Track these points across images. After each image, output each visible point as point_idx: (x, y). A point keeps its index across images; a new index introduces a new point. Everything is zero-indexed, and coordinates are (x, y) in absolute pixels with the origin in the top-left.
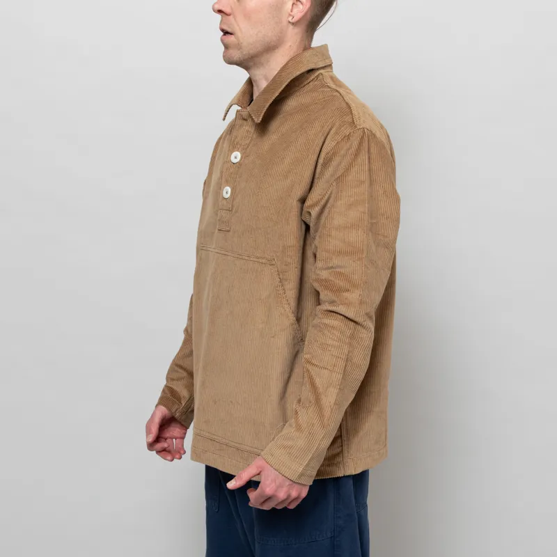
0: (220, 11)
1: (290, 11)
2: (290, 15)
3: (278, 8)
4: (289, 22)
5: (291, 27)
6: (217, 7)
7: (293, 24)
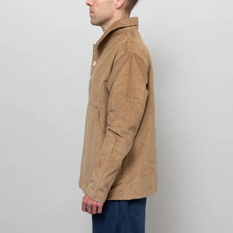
0: (88, 4)
1: (116, 3)
2: (116, 5)
3: (110, 3)
4: (116, 8)
5: (117, 10)
6: (88, 3)
7: (117, 9)
